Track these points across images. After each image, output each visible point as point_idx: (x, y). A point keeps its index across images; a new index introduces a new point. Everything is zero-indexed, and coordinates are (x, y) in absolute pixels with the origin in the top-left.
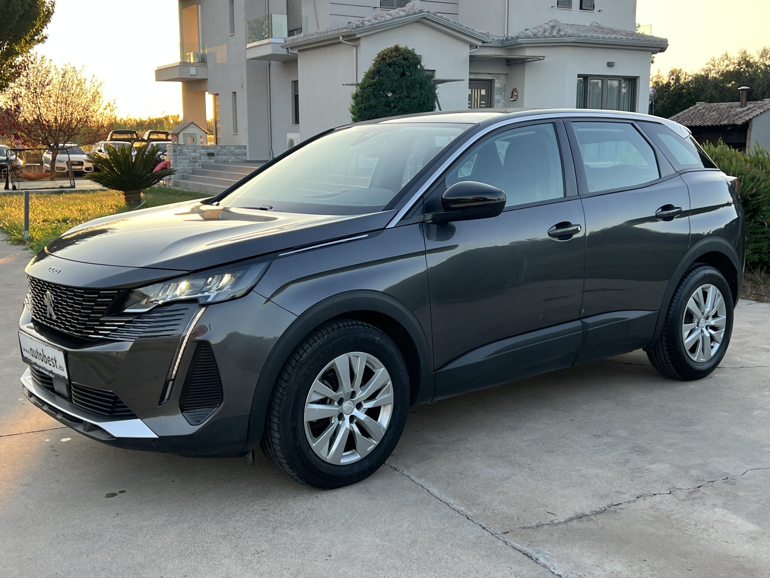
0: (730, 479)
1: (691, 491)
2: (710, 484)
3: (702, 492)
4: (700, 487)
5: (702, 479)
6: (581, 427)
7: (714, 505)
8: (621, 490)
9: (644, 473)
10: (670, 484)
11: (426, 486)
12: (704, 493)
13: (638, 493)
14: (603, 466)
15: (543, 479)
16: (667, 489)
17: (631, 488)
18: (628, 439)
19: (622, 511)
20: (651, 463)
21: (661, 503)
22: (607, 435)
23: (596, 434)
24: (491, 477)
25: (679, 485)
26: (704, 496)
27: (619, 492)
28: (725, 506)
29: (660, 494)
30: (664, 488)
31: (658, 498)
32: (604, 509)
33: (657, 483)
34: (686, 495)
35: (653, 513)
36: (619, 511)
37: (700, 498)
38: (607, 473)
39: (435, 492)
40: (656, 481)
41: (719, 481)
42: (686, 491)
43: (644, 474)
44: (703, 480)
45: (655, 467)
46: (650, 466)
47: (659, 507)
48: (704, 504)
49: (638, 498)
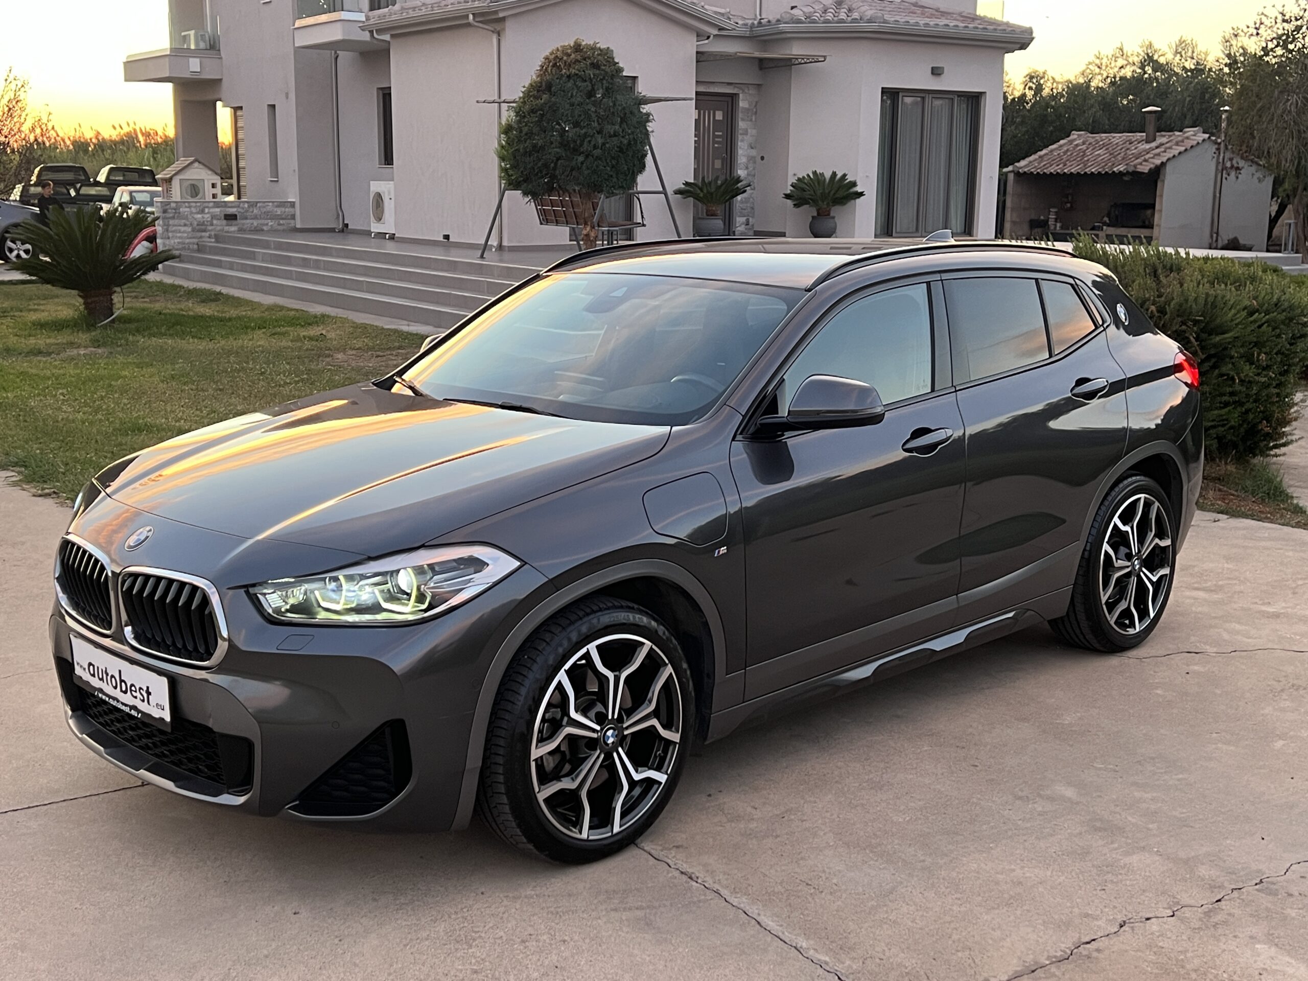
0: (1267, 882)
1: (1207, 910)
2: (1236, 893)
3: (1225, 912)
4: (1219, 901)
5: (1220, 884)
6: (993, 780)
7: (1251, 937)
8: (1090, 912)
9: (1121, 874)
10: (1169, 896)
11: (753, 910)
12: (1229, 914)
13: (1120, 918)
14: (1047, 861)
15: (953, 892)
16: (1165, 906)
17: (1105, 907)
18: (1077, 803)
19: (1101, 956)
20: (1127, 854)
21: (1162, 935)
22: (1039, 795)
23: (1020, 794)
24: (861, 890)
25: (1185, 899)
26: (1231, 919)
27: (1087, 915)
28: (1270, 939)
29: (1158, 917)
30: (1160, 905)
31: (1154, 925)
32: (1069, 952)
33: (1147, 894)
34: (1200, 920)
35: (1153, 957)
36: (1095, 954)
37: (1225, 923)
38: (1059, 877)
39: (771, 923)
40: (1144, 891)
41: (1250, 890)
42: (1200, 910)
43: (1120, 877)
44: (1221, 887)
45: (1134, 859)
46: (1127, 860)
47: (1161, 944)
48: (1235, 937)
49: (1121, 926)
